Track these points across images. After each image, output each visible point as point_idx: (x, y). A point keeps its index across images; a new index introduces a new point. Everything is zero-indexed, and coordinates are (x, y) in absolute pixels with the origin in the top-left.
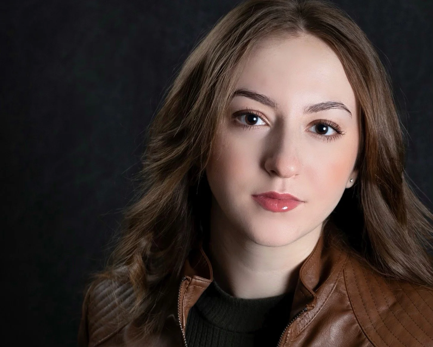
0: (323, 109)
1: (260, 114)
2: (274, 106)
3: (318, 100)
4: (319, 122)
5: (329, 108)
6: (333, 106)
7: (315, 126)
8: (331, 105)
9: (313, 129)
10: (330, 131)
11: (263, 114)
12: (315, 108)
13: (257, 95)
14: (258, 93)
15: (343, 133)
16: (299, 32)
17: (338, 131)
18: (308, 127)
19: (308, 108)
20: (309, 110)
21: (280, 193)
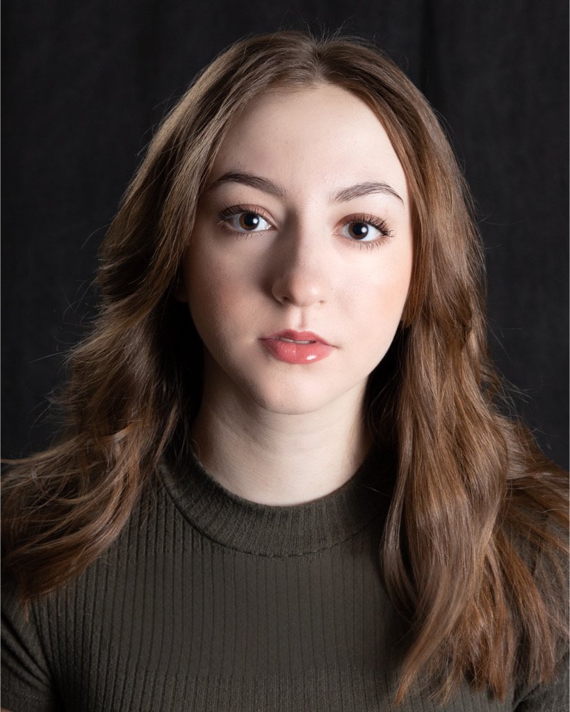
0: (358, 194)
1: (260, 212)
2: (282, 195)
3: (349, 182)
4: (353, 218)
5: (368, 192)
6: (374, 190)
7: (348, 225)
8: (371, 187)
9: (345, 230)
10: (372, 233)
11: (265, 209)
12: (346, 195)
13: (255, 178)
14: (255, 176)
15: (392, 234)
16: (315, 83)
17: (384, 232)
18: (337, 228)
19: (335, 195)
20: (337, 198)
21: (299, 331)
